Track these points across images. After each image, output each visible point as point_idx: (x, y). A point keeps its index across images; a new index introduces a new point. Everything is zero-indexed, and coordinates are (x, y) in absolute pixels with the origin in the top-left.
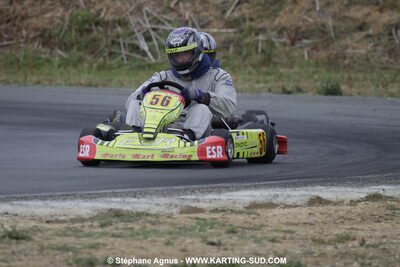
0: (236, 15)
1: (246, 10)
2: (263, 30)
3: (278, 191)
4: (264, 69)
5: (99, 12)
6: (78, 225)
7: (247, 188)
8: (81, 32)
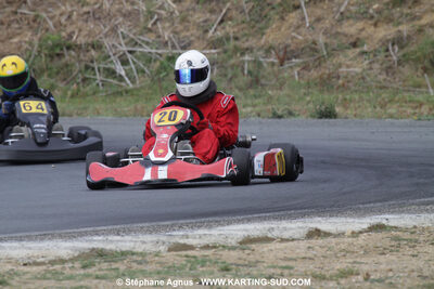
0: (219, 34)
1: (230, 29)
2: (249, 50)
3: (274, 224)
4: (252, 92)
5: (70, 36)
6: (58, 267)
7: (239, 221)
8: (51, 57)
